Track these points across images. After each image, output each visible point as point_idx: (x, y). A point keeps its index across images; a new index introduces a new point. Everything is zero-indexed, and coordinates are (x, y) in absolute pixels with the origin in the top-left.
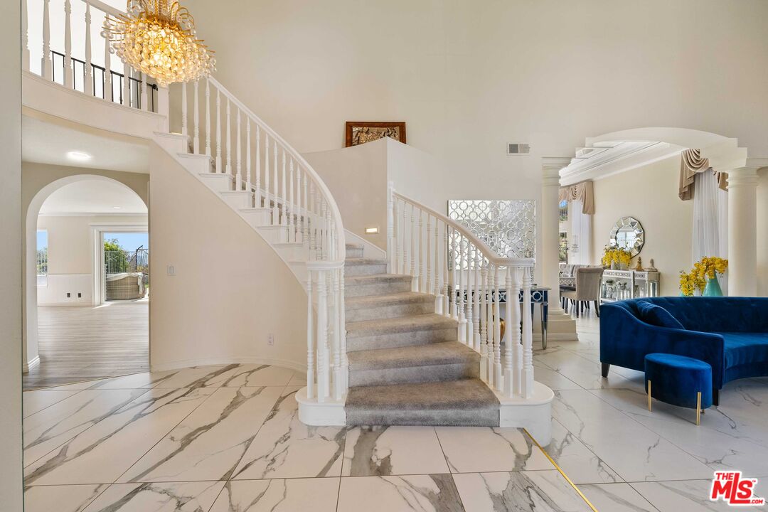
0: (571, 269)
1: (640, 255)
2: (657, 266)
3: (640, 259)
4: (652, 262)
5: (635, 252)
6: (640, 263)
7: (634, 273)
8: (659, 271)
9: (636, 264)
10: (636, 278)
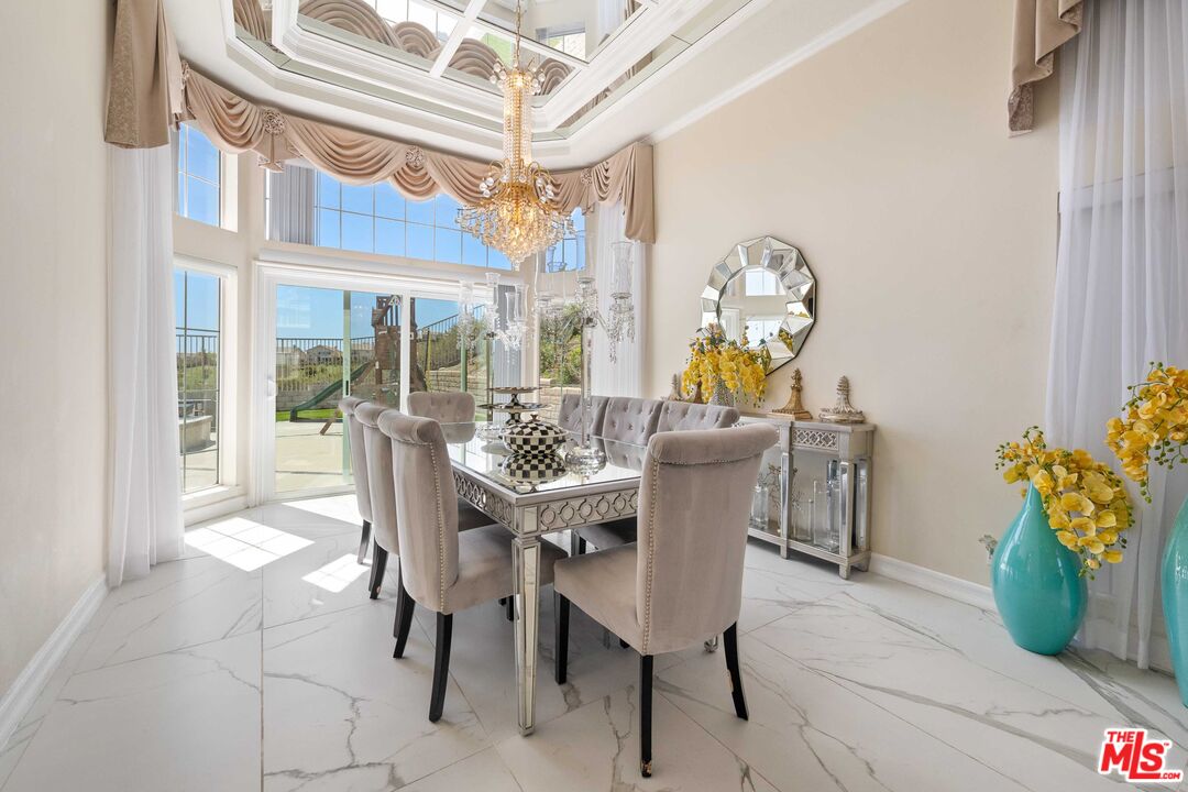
0: (595, 412)
1: (798, 364)
2: (863, 401)
3: (798, 377)
4: (845, 387)
5: (780, 353)
6: (798, 389)
7: (791, 429)
8: (875, 418)
9: (784, 396)
10: (799, 445)
